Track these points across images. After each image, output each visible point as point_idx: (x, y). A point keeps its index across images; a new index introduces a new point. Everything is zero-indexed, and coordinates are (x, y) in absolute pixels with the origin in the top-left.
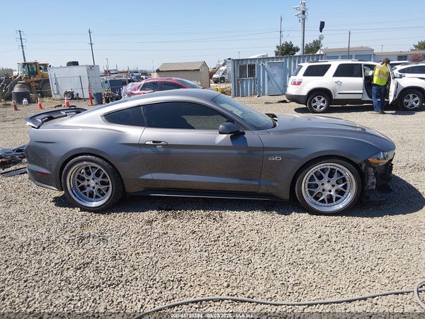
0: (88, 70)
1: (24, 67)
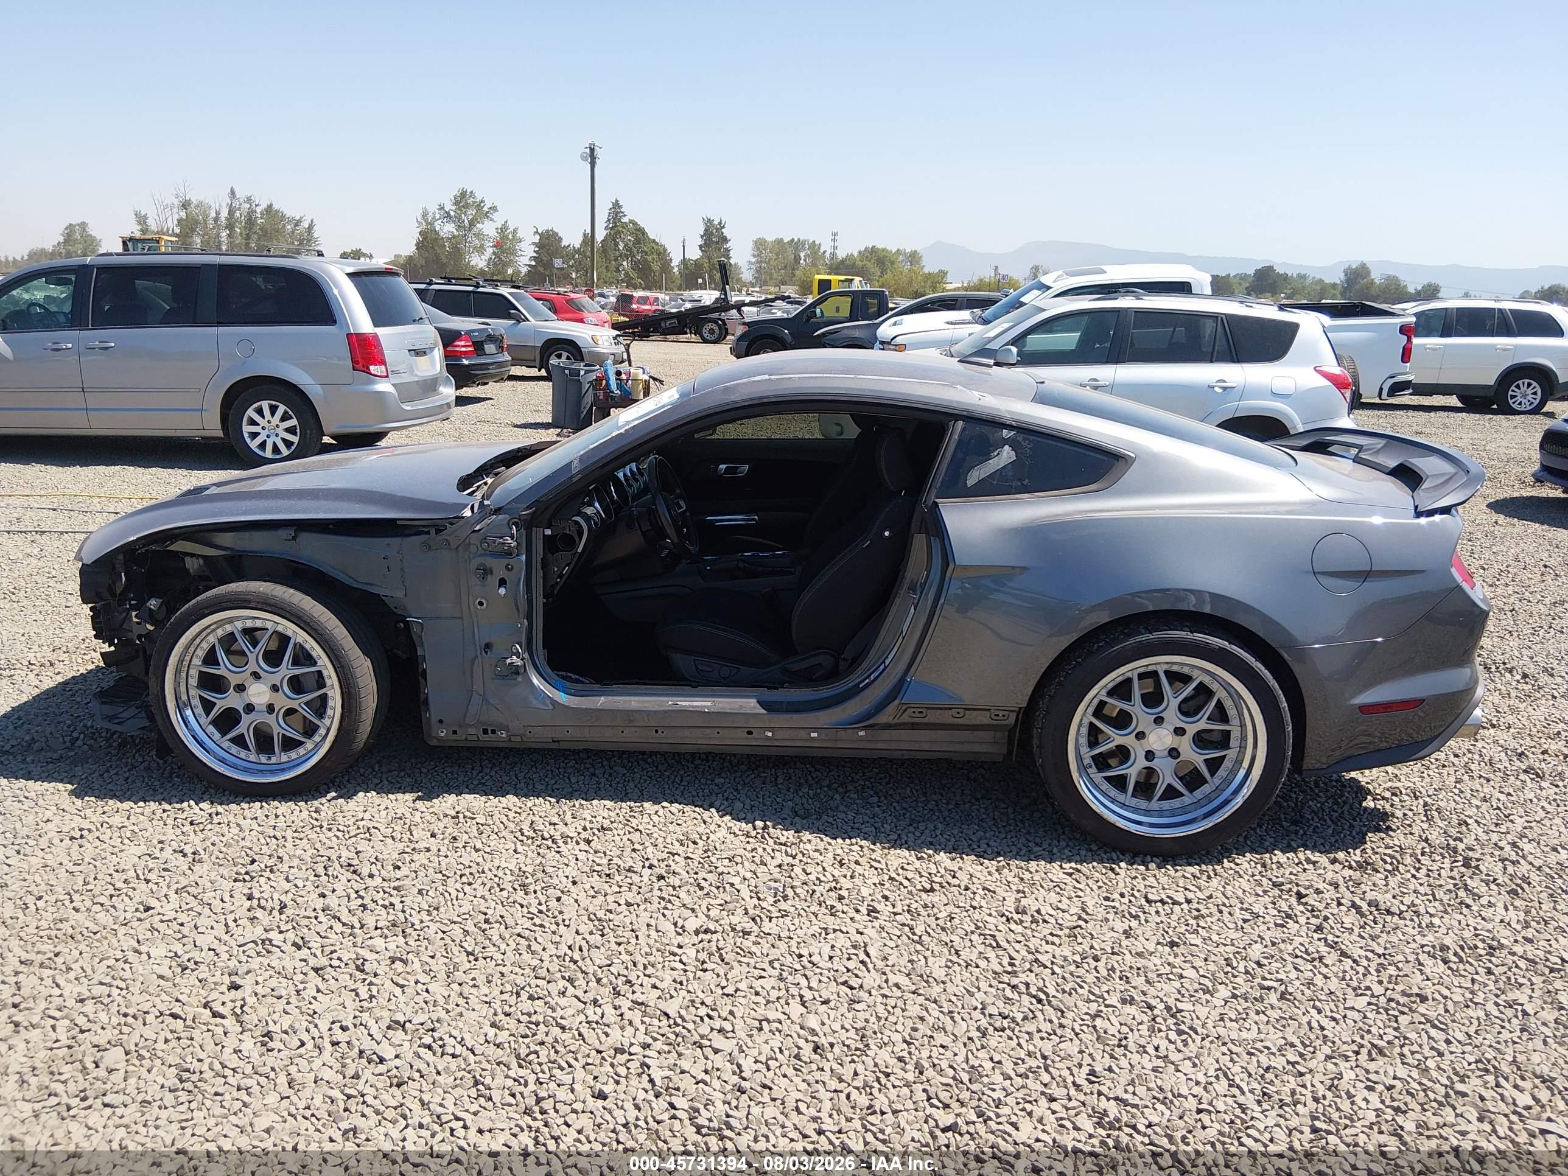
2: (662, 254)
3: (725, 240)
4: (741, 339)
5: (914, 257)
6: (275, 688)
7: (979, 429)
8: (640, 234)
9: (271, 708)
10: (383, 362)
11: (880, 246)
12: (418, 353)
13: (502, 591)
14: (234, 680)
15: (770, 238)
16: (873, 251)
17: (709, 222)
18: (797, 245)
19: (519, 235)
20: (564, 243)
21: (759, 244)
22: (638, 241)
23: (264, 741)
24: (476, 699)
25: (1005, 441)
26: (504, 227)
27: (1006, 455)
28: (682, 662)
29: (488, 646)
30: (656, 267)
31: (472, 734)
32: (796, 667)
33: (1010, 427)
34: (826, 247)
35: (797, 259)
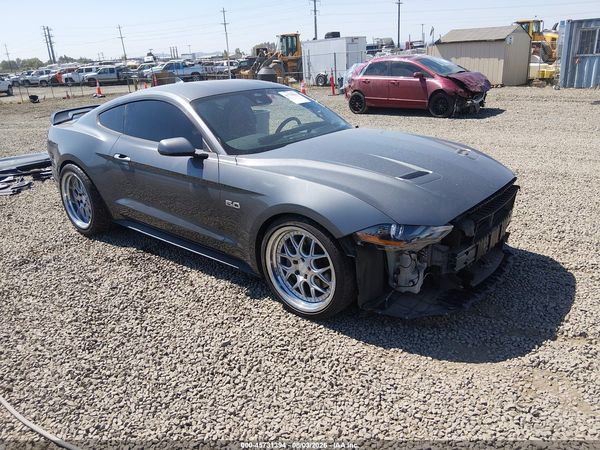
0: (348, 44)
1: (281, 40)
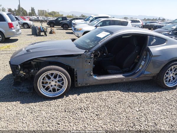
2: (26, 11)
3: (34, 10)
4: (48, 23)
5: (58, 13)
6: (56, 82)
7: (151, 37)
8: (23, 9)
9: (55, 85)
10: (13, 27)
11: (54, 11)
12: (17, 25)
13: (89, 64)
14: (49, 82)
15: (40, 10)
16: (53, 12)
17: (32, 8)
18: (43, 11)
19: (5, 9)
20: (12, 10)
21: (39, 10)
22: (22, 10)
23: (54, 90)
24: (85, 80)
25: (154, 38)
26: (3, 8)
27: (155, 40)
28: (110, 71)
29: (86, 72)
30: (25, 13)
31: (84, 85)
32: (124, 70)
33: (155, 36)
34: (47, 11)
35: (44, 12)
